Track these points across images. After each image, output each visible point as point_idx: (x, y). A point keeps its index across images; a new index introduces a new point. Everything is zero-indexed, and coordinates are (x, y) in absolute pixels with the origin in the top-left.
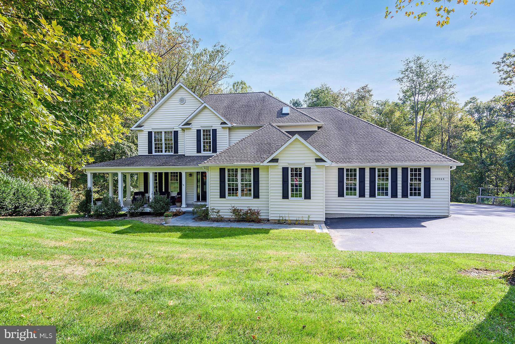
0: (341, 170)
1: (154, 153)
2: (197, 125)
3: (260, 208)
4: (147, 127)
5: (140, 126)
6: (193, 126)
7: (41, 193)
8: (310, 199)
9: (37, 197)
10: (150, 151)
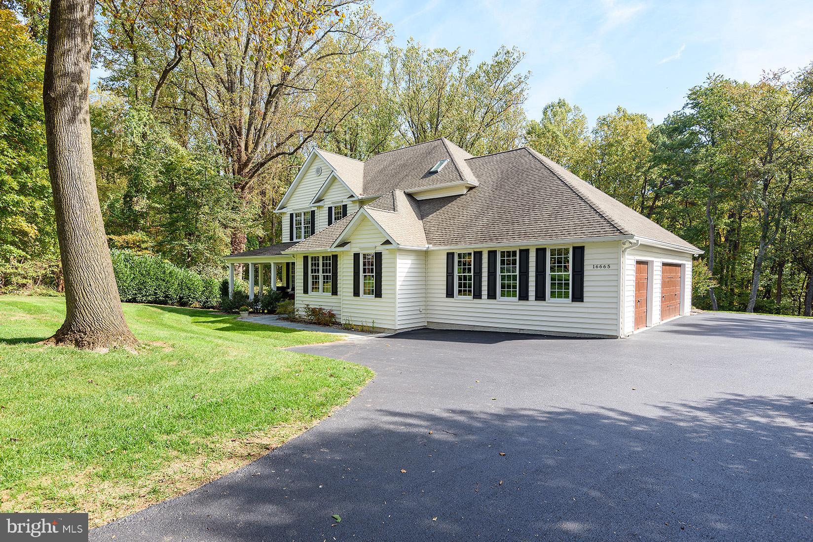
0: (450, 256)
1: (295, 240)
2: (328, 202)
3: (333, 308)
4: (288, 211)
5: (282, 208)
6: (326, 203)
7: (208, 285)
8: (381, 297)
9: (201, 289)
10: (291, 239)
